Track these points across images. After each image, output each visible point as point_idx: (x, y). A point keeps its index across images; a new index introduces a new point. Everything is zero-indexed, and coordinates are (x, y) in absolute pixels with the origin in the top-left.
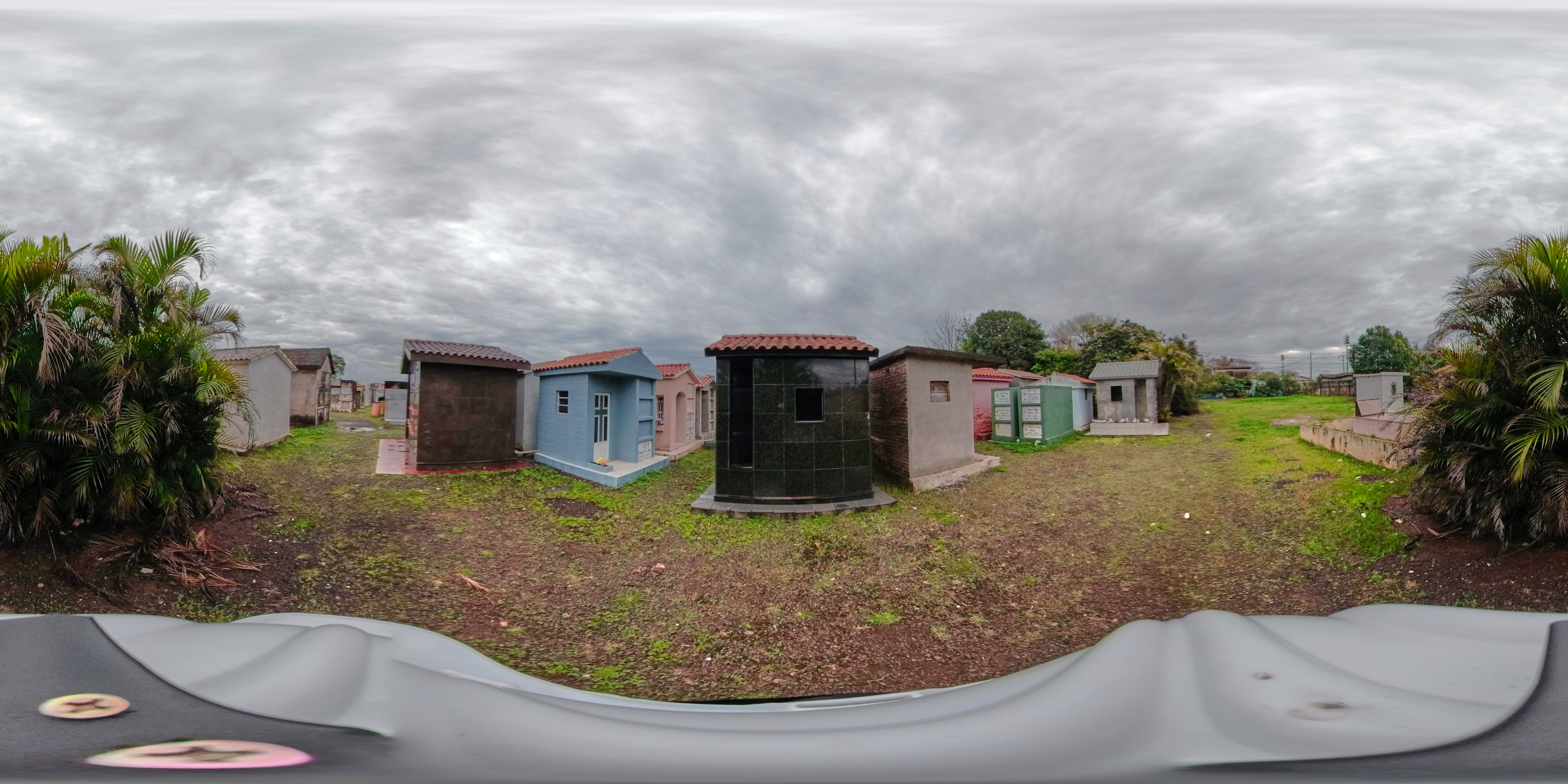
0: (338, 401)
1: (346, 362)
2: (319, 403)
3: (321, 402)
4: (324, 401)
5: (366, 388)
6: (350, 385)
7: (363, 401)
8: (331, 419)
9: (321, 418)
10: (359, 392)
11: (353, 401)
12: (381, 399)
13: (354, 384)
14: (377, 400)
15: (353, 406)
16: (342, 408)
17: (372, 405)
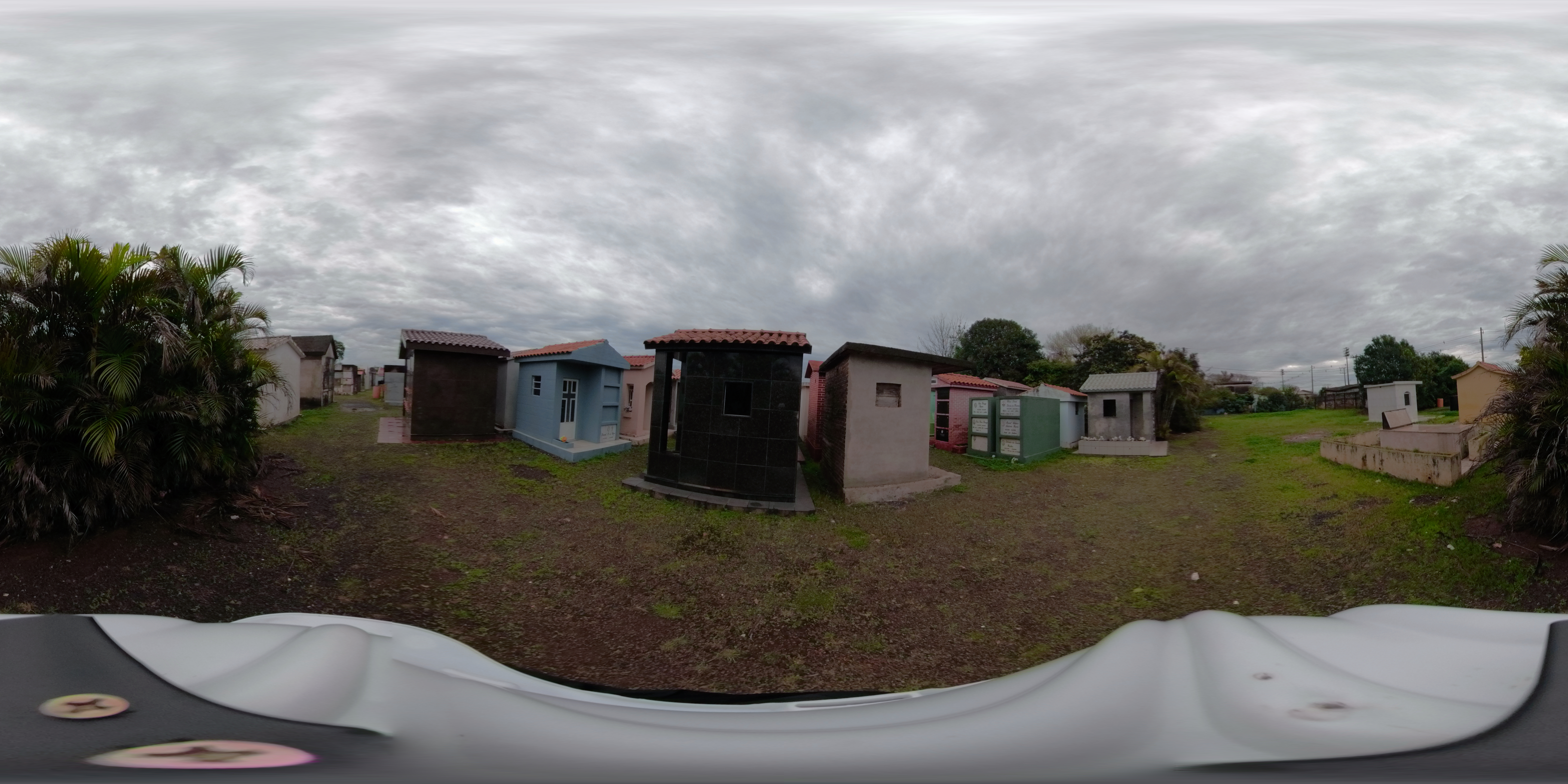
0: (340, 384)
1: (346, 346)
2: (324, 386)
3: (326, 385)
4: (328, 384)
5: (366, 372)
6: (351, 369)
7: (363, 385)
8: (334, 401)
9: (326, 400)
10: (360, 375)
11: (354, 384)
12: (381, 383)
13: (354, 368)
14: (376, 383)
15: (354, 389)
16: (343, 391)
17: (372, 389)
